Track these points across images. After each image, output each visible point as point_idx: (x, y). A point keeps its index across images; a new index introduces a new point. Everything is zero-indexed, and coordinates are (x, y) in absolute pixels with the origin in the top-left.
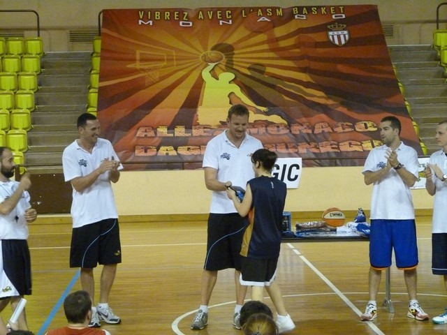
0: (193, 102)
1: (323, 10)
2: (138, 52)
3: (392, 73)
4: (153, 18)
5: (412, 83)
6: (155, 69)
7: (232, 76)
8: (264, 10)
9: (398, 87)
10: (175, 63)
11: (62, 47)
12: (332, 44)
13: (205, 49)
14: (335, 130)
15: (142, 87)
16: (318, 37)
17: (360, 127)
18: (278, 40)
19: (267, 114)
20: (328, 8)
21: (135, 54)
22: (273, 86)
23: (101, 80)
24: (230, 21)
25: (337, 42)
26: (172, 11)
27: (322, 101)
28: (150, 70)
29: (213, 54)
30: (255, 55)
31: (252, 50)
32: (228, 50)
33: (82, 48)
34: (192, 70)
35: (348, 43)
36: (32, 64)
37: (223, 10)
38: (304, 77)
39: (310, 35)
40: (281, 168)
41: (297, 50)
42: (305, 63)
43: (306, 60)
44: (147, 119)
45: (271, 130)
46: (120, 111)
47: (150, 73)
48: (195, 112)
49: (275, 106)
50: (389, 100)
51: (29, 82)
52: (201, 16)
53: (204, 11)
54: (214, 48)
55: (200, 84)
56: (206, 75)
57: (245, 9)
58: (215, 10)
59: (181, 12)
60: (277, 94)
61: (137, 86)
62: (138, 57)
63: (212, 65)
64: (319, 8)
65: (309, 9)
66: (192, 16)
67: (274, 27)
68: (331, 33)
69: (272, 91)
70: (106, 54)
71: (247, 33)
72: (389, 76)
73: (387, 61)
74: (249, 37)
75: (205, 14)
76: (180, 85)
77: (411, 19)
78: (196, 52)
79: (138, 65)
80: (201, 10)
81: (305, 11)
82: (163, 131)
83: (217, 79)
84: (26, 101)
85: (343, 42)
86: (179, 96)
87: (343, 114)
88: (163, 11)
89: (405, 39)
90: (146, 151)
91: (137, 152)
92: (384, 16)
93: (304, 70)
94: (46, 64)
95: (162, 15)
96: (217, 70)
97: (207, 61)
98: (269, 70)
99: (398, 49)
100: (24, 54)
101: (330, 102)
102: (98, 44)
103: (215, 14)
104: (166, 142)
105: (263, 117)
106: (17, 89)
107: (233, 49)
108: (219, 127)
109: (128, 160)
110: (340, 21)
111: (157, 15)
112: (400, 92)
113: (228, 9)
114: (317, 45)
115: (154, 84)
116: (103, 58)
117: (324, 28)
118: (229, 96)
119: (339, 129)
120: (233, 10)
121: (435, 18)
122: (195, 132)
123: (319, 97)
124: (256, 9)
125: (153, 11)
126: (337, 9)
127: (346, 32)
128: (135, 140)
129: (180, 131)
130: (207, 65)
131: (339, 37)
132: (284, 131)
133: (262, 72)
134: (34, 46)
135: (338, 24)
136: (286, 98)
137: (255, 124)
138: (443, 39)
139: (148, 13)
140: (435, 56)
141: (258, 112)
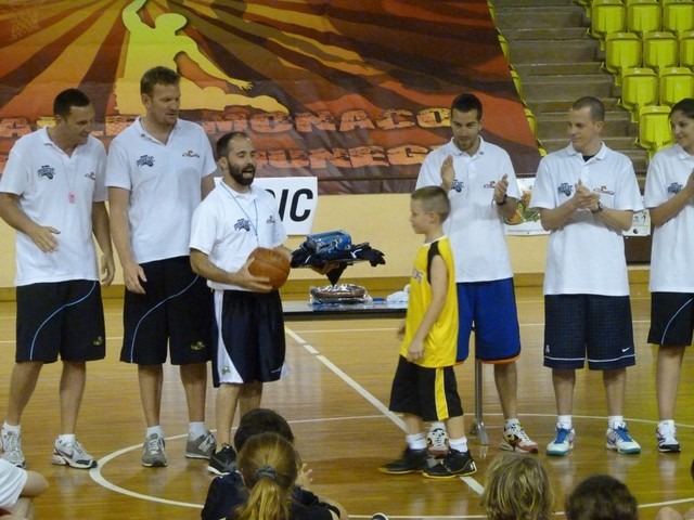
0: (106, 68)
3: (487, 17)
5: (523, 37)
7: (180, 21)
9: (498, 43)
14: (380, 124)
15: (5, 41)
17: (426, 119)
19: (250, 93)
22: (260, 41)
27: (355, 70)
34: (103, 9)
38: (319, 23)
40: (279, 196)
45: (259, 124)
47: (21, 13)
48: (110, 90)
49: (264, 78)
50: (482, 68)
55: (118, 36)
56: (131, 18)
60: (270, 55)
69: (261, 50)
72: (482, 23)
76: (82, 39)
83: (153, 26)
87: (394, 93)
93: (319, 10)
96: (152, 9)
98: (252, 9)
101: (370, 72)
105: (243, 101)
112: (502, 53)
115: (26, 35)
118: (175, 59)
119: (388, 124)
122: (112, 128)
123: (349, 62)
132: (282, 127)
133: (240, 14)
136: (286, 63)
137: (227, 113)
141: (234, 90)
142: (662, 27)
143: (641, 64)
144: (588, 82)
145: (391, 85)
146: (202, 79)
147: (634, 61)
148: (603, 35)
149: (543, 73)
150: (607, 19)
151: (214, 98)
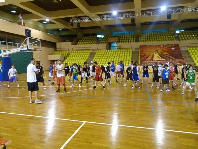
0: (153, 57)
5: (184, 55)
6: (147, 53)
7: (158, 54)
8: (162, 45)
9: (182, 55)
10: (150, 52)
11: (134, 50)
12: (172, 50)
15: (146, 55)
16: (170, 49)
17: (177, 61)
18: (164, 49)
20: (171, 45)
23: (140, 54)
24: (157, 47)
26: (149, 45)
29: (155, 51)
31: (161, 50)
32: (157, 50)
33: (137, 50)
34: (152, 53)
36: (131, 53)
37: (156, 45)
38: (168, 54)
41: (167, 50)
43: (168, 52)
44: (147, 60)
46: (143, 59)
50: (181, 57)
51: (131, 55)
53: (154, 45)
55: (153, 55)
56: (154, 54)
59: (150, 45)
60: (164, 56)
61: (145, 55)
62: (145, 51)
65: (169, 45)
66: (152, 46)
67: (164, 47)
70: (141, 51)
71: (160, 48)
73: (180, 52)
76: (151, 55)
77: (183, 46)
78: (153, 50)
79: (145, 53)
82: (149, 61)
83: (156, 54)
84: (131, 57)
85: (174, 49)
86: (151, 57)
89: (182, 49)
92: (180, 46)
94: (133, 53)
98: (163, 53)
100: (130, 51)
101: (172, 57)
102: (139, 50)
104: (149, 63)
106: (129, 56)
108: (157, 61)
114: (170, 50)
116: (140, 52)
117: (171, 47)
119: (174, 61)
120: (158, 45)
121: (187, 46)
122: (153, 61)
123: (170, 57)
126: (173, 45)
128: (145, 62)
129: (151, 61)
134: (131, 50)
135: (173, 47)
136: (166, 57)
137: (162, 60)
138: (188, 49)
139: (146, 46)
140: (187, 51)
142: (196, 54)
144: (189, 58)
145: (174, 58)
146: (160, 58)
147: (193, 57)
149: (186, 57)
150: (191, 54)
151: (161, 59)
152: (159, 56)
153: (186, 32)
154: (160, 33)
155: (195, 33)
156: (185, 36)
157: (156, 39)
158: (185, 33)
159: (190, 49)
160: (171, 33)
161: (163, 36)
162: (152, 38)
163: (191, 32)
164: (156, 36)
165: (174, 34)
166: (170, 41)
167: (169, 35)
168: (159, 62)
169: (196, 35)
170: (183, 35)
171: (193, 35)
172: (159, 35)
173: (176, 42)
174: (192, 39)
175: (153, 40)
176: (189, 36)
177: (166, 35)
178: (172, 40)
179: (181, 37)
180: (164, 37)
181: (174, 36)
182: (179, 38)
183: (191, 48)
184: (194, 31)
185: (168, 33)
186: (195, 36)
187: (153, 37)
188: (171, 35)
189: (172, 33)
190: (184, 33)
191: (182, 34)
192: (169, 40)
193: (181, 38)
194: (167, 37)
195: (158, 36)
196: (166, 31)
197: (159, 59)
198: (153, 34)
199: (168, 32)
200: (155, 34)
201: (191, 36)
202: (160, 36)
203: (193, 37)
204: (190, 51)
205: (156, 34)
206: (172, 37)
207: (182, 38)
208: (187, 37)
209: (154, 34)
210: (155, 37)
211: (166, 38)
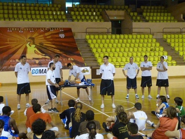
0: (24, 52)
1: (58, 29)
2: (8, 39)
3: (76, 45)
4: (12, 30)
5: (82, 48)
6: (13, 44)
7: (35, 46)
8: (42, 28)
9: (78, 49)
10: (19, 42)
12: (60, 38)
13: (27, 38)
14: (63, 60)
15: (11, 49)
16: (56, 36)
17: (69, 59)
18: (46, 36)
19: (45, 56)
20: (59, 28)
21: (7, 39)
24: (33, 31)
25: (62, 37)
26: (17, 28)
27: (59, 52)
28: (12, 44)
29: (29, 40)
30: (41, 40)
31: (40, 39)
32: (33, 39)
34: (23, 44)
35: (64, 38)
37: (31, 28)
38: (54, 46)
39: (54, 35)
41: (51, 39)
42: (54, 43)
43: (54, 42)
44: (12, 57)
45: (47, 60)
47: (12, 45)
49: (47, 54)
50: (76, 52)
52: (25, 30)
54: (29, 38)
55: (26, 48)
56: (28, 45)
57: (37, 28)
58: (29, 28)
59: (19, 28)
60: (47, 51)
61: (8, 49)
62: (8, 40)
63: (29, 43)
64: (56, 28)
65: (54, 28)
66: (22, 29)
67: (45, 33)
68: (60, 35)
69: (46, 50)
71: (38, 34)
72: (75, 46)
73: (75, 42)
74: (38, 36)
75: (26, 29)
76: (22, 48)
77: (79, 32)
78: (24, 39)
79: (8, 43)
80: (25, 28)
81: (53, 29)
82: (17, 60)
83: (31, 46)
85: (63, 37)
86: (21, 51)
87: (65, 56)
88: (14, 28)
89: (78, 37)
90: (13, 66)
91: (11, 66)
92: (73, 31)
93: (54, 44)
95: (14, 29)
96: (30, 44)
97: (28, 42)
98: (44, 44)
99: (77, 39)
101: (61, 53)
103: (29, 29)
105: (44, 57)
107: (34, 39)
108: (33, 59)
109: (8, 68)
110: (62, 32)
111: (13, 29)
113: (32, 28)
114: (57, 38)
115: (13, 48)
117: (58, 34)
118: (34, 51)
119: (64, 60)
120: (34, 28)
121: (86, 32)
123: (58, 51)
124: (40, 28)
125: (12, 28)
126: (61, 29)
127: (64, 35)
128: (10, 63)
130: (27, 43)
131: (62, 36)
133: (43, 45)
135: (61, 33)
136: (50, 52)
137: (42, 59)
138: (88, 37)
139: (10, 29)
140: (86, 41)
141: (43, 55)
142: (99, 47)
143: (97, 52)
144: (90, 54)
146: (38, 54)
147: (96, 51)
148: (91, 48)
149: (84, 53)
150: (92, 46)
151: (40, 56)
152: (36, 49)
153: (82, 6)
154: (37, 5)
155: (97, 10)
156: (81, 13)
157: (29, 17)
158: (82, 8)
159: (90, 38)
160: (57, 7)
161: (43, 10)
162: (22, 14)
163: (90, 6)
164: (30, 10)
165: (63, 8)
166: (57, 22)
167: (55, 10)
168: (37, 61)
169: (98, 13)
170: (78, 11)
171: (94, 13)
172: (36, 8)
173: (67, 24)
174: (92, 20)
175: (25, 16)
176: (88, 14)
177: (49, 9)
178: (59, 20)
179: (75, 14)
180: (46, 13)
181: (63, 13)
182: (71, 17)
183: (92, 37)
184: (95, 6)
185: (53, 6)
186: (96, 15)
187: (24, 12)
188: (59, 10)
189: (59, 6)
190: (80, 8)
191: (75, 9)
192: (55, 20)
193: (74, 18)
194: (50, 12)
195: (34, 10)
196: (50, 2)
197: (37, 56)
198: (23, 5)
199: (53, 3)
200: (28, 5)
201: (90, 13)
202: (39, 10)
203: (93, 16)
204: (90, 41)
205: (30, 6)
206: (61, 14)
207: (76, 18)
208: (85, 16)
209: (25, 6)
210: (29, 12)
211: (48, 14)
